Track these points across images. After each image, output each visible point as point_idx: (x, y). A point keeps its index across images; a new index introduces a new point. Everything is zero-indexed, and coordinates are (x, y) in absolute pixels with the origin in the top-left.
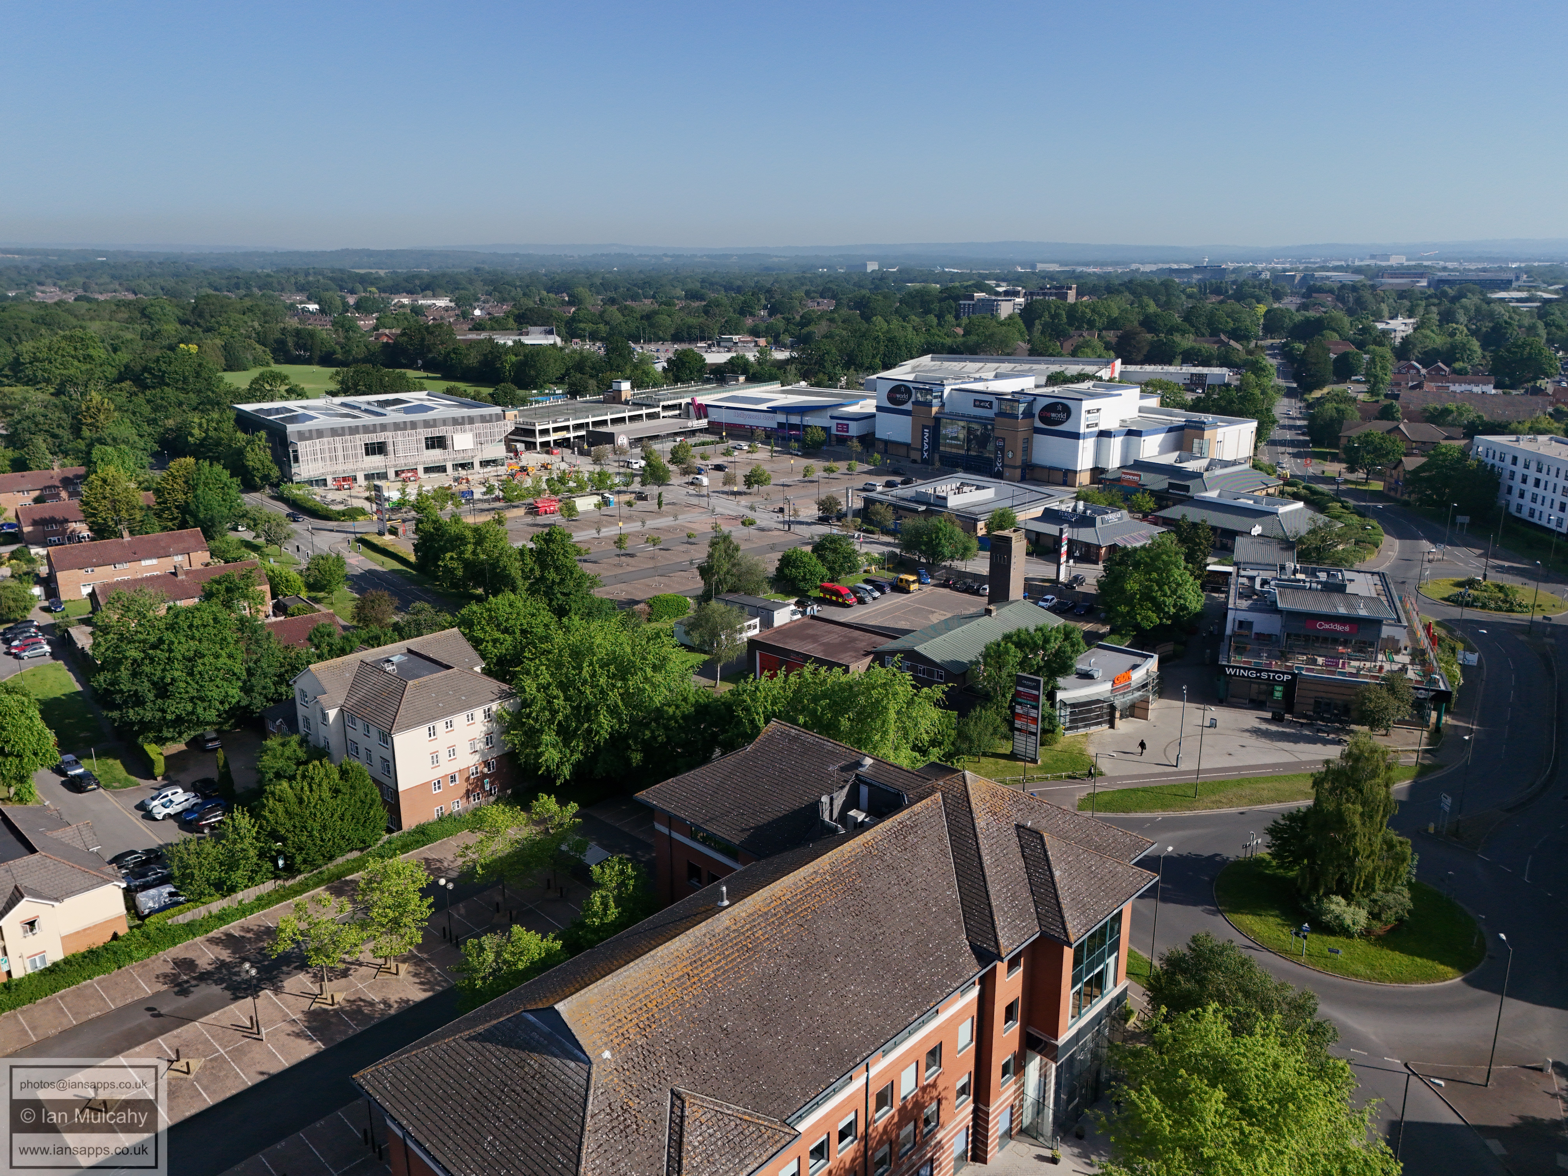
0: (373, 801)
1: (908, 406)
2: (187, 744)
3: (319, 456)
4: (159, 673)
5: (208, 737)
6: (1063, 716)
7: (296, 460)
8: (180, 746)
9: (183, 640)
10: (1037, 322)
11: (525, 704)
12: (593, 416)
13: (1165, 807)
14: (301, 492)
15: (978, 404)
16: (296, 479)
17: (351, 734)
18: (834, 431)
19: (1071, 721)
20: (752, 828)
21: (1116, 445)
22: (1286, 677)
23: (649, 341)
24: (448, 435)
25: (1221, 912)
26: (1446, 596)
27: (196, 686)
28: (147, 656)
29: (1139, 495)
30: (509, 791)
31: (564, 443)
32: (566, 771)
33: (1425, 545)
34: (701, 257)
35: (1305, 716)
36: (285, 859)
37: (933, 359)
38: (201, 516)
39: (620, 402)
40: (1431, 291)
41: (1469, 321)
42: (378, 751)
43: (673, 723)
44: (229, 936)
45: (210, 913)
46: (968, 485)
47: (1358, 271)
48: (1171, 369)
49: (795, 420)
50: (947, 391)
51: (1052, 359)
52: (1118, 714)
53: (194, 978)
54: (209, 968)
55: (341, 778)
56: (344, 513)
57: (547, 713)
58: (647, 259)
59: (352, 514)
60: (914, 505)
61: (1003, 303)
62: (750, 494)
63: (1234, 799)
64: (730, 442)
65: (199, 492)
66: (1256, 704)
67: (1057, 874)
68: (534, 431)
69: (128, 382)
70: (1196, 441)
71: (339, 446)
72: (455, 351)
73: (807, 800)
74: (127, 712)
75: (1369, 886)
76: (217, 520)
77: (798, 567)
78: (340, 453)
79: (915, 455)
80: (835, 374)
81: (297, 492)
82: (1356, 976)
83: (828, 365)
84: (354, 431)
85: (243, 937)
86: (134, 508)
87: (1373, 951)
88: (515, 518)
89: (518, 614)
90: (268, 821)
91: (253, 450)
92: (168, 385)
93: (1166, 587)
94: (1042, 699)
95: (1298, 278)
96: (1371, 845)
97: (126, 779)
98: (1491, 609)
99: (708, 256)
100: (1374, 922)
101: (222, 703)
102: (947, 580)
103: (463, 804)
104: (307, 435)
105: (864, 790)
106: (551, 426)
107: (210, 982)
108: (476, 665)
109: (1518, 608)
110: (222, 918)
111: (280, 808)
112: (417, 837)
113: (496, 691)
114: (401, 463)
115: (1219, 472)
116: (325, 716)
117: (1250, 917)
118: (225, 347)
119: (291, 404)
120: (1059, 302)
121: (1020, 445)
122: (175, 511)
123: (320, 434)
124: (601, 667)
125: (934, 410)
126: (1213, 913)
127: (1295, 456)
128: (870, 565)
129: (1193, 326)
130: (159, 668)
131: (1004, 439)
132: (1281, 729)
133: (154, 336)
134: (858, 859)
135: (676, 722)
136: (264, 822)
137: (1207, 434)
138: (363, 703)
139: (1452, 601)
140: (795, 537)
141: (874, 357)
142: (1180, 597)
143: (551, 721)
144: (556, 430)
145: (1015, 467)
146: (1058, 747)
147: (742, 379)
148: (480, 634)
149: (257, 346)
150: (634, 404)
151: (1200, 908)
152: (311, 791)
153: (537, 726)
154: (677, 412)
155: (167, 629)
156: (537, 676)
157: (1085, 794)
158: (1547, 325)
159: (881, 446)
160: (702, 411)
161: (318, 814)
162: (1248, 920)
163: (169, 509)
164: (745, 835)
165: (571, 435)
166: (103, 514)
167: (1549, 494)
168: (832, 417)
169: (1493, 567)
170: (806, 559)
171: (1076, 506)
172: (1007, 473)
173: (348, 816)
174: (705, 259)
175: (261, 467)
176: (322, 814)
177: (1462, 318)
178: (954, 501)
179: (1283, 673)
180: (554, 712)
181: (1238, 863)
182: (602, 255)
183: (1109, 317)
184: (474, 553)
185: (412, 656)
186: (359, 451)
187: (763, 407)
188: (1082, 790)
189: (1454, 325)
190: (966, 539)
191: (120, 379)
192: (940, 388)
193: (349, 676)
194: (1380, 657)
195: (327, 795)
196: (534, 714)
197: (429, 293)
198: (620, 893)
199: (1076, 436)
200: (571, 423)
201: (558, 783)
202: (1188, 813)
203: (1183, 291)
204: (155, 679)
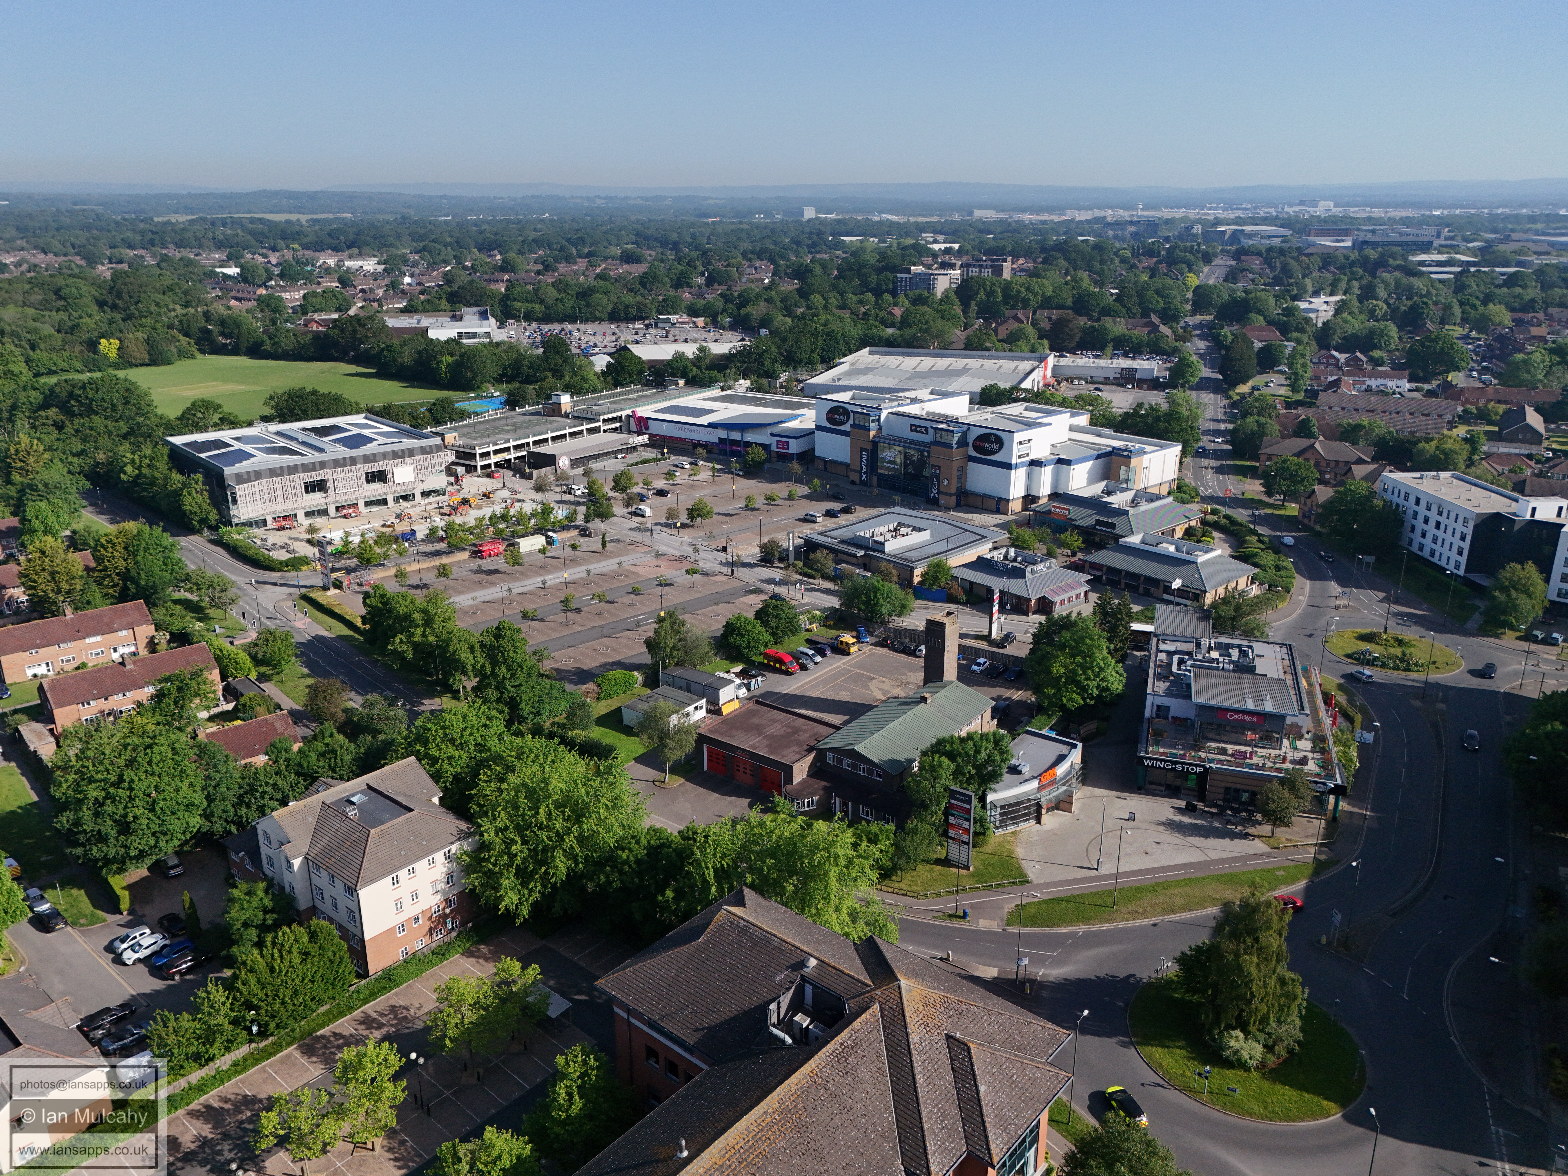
0: (342, 958)
1: (846, 427)
2: (149, 869)
3: (258, 497)
4: (121, 812)
5: (171, 864)
6: (993, 816)
7: (235, 501)
8: (143, 872)
9: (143, 777)
10: (973, 303)
11: (484, 847)
12: (534, 436)
13: (1086, 920)
14: (241, 537)
15: (914, 428)
16: (235, 521)
17: (315, 880)
18: (774, 448)
19: (1001, 821)
20: (705, 1028)
21: (1046, 474)
22: (1198, 770)
23: (585, 321)
24: (389, 469)
25: (1133, 1044)
26: (1350, 652)
27: (158, 821)
28: (108, 796)
29: (1067, 534)
30: (470, 925)
31: (506, 465)
32: (525, 911)
33: (1334, 588)
34: (635, 199)
35: (1215, 806)
36: (259, 1026)
37: (871, 353)
38: (143, 583)
39: (560, 415)
40: (1354, 255)
41: (1389, 295)
42: (344, 901)
43: (626, 868)
44: (208, 1107)
45: (189, 1083)
46: (905, 525)
47: (1286, 223)
48: (1103, 362)
49: (735, 436)
50: (884, 415)
51: (987, 353)
52: (1044, 812)
53: (179, 1160)
54: (193, 1146)
55: (310, 941)
56: (286, 563)
57: (505, 857)
58: (579, 201)
59: (295, 563)
60: (853, 550)
61: (939, 278)
62: (693, 526)
63: (1149, 909)
64: (672, 458)
65: (139, 558)
66: (1172, 792)
67: (982, 1089)
68: (474, 455)
69: (55, 410)
70: (1123, 468)
71: (278, 486)
72: (389, 348)
73: (756, 1001)
74: (91, 850)
75: (1265, 1020)
76: (159, 588)
77: (742, 636)
78: (279, 493)
79: (854, 477)
80: (775, 371)
81: (236, 536)
82: (1251, 1115)
83: (767, 362)
84: (292, 470)
85: (222, 1108)
86: (73, 578)
87: (1266, 1085)
88: (459, 562)
89: (472, 728)
90: (241, 993)
91: (190, 494)
92: (97, 413)
93: (1090, 672)
94: (975, 801)
95: (1228, 234)
96: (1265, 988)
97: (93, 914)
98: (1389, 668)
99: (643, 198)
100: (1269, 1056)
101: (184, 833)
102: (885, 640)
103: (426, 941)
104: (245, 477)
105: (809, 990)
106: (491, 449)
107: (194, 1163)
108: (434, 795)
109: (1414, 668)
110: (201, 1088)
111: (252, 979)
112: (384, 983)
113: (455, 833)
114: (342, 500)
115: (1144, 507)
116: (290, 865)
117: (1160, 1049)
118: (147, 341)
119: (226, 435)
120: (995, 279)
121: (955, 473)
122: (116, 578)
123: (258, 475)
124: (556, 808)
125: (872, 433)
126: (1125, 1045)
127: (1219, 470)
128: (812, 623)
129: (1125, 307)
130: (121, 806)
131: (939, 467)
132: (1194, 821)
133: (73, 329)
134: (804, 1091)
135: (630, 866)
136: (238, 995)
137: (1134, 462)
138: (327, 852)
139: (1355, 659)
140: (737, 584)
141: (812, 352)
142: (1102, 680)
143: (509, 865)
144: (496, 452)
145: (950, 495)
146: (989, 848)
147: (682, 382)
148: (434, 752)
149: (181, 337)
150: (574, 417)
151: (1115, 1040)
152: (281, 957)
153: (497, 869)
154: (618, 425)
155: (126, 766)
156: (495, 819)
157: (1013, 905)
158: (1462, 304)
159: (821, 465)
160: (642, 425)
161: (289, 982)
162: (1158, 1053)
163: (109, 576)
164: (699, 1035)
165: (512, 456)
166: (43, 586)
167: (1448, 538)
168: (772, 435)
169: (1396, 615)
170: (749, 627)
171: (1007, 552)
172: (943, 501)
173: (318, 977)
174: (639, 202)
175: (198, 511)
176: (293, 980)
177: (1382, 293)
178: (892, 546)
179: (1197, 766)
180: (512, 856)
181: (1150, 985)
182: (533, 197)
183: (1043, 295)
184: (424, 635)
185: (373, 793)
186: (299, 490)
187: (704, 420)
188: (1009, 901)
189: (1375, 302)
190: (903, 596)
191: (45, 406)
192: (877, 412)
193: (312, 820)
194: (1286, 742)
195: (297, 960)
196: (493, 860)
197: (356, 251)
198: (584, 1082)
199: (1008, 466)
200: (511, 444)
201: (518, 922)
202: (1107, 926)
203: (1116, 254)
204: (117, 817)
